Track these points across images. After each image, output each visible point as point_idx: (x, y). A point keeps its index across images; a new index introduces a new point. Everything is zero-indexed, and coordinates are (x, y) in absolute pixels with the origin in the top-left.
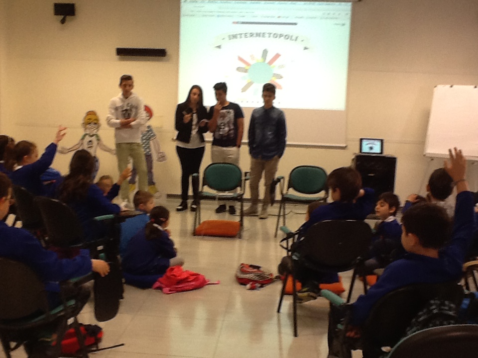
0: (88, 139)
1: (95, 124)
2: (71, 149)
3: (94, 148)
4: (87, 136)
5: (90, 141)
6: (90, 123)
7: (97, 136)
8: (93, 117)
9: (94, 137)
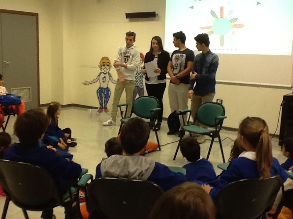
0: (102, 75)
1: (108, 65)
2: (92, 82)
3: (107, 82)
4: (102, 73)
5: (105, 77)
6: (104, 65)
7: (109, 74)
8: (106, 61)
9: (107, 74)
